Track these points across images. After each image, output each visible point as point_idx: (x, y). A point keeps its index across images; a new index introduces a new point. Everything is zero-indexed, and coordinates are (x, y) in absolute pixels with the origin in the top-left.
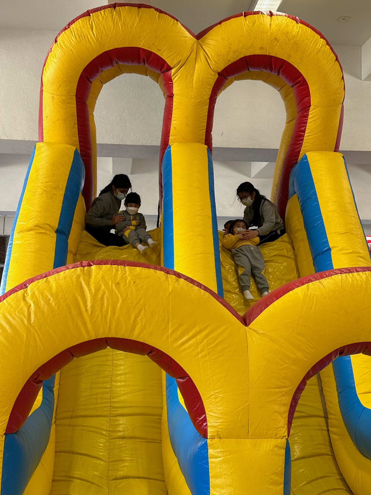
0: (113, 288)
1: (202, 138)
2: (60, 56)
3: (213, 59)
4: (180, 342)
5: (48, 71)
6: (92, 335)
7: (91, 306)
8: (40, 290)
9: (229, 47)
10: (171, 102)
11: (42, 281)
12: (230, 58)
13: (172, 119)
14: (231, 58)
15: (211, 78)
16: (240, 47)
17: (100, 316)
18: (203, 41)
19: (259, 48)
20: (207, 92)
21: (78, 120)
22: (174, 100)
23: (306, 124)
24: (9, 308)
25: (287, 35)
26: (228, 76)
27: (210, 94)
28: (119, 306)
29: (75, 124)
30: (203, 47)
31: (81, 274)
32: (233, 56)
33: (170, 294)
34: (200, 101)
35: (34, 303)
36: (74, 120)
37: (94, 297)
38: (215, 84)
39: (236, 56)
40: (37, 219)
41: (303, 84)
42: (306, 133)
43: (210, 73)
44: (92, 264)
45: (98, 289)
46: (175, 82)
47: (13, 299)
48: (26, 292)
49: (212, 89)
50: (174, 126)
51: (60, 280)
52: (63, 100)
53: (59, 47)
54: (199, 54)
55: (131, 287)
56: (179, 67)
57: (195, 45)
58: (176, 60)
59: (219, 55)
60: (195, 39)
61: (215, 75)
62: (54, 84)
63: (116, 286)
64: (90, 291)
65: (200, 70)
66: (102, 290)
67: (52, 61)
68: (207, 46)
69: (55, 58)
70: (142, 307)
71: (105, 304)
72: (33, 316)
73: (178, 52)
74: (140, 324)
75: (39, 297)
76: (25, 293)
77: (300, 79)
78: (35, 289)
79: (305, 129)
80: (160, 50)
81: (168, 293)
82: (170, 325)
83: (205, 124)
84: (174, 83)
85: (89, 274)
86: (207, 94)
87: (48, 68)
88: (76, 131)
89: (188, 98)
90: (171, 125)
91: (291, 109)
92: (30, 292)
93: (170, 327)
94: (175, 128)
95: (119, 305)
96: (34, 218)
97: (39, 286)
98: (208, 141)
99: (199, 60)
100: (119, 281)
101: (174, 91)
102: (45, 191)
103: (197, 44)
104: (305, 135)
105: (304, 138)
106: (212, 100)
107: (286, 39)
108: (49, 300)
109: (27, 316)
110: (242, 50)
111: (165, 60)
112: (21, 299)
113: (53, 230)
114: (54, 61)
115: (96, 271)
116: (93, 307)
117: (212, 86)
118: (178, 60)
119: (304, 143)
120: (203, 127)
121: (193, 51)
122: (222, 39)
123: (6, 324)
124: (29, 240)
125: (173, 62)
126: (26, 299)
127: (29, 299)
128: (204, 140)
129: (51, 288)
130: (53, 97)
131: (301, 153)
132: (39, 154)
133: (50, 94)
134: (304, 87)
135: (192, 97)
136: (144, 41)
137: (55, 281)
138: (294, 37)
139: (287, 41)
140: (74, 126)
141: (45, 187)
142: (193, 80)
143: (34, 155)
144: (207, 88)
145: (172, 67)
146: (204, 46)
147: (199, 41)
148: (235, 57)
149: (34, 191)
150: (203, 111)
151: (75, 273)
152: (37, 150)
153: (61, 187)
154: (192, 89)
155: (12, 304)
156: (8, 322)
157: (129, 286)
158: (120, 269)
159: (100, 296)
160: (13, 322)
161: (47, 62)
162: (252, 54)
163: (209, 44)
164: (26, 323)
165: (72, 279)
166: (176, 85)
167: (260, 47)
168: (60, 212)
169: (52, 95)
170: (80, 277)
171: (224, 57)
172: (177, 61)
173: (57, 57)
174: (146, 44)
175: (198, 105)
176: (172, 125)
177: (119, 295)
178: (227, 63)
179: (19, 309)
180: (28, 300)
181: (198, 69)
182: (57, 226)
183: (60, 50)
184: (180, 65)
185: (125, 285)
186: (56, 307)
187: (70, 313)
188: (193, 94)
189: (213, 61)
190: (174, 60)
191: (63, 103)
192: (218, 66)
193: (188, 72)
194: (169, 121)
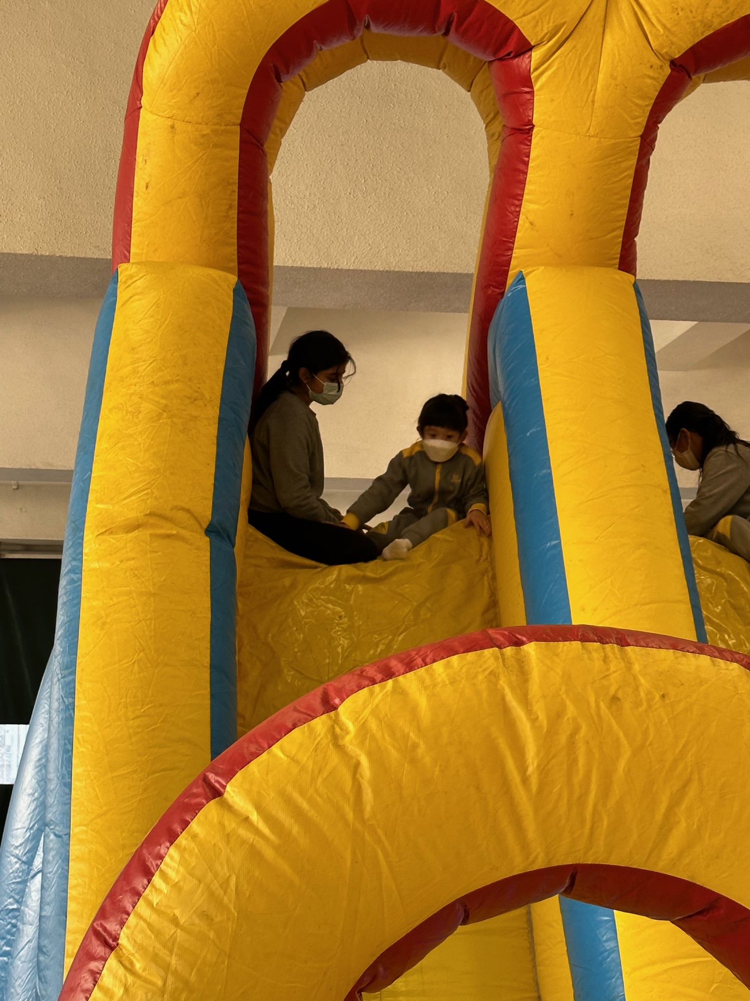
0: (602, 713)
1: (613, 252)
2: (203, 5)
3: (659, 21)
5: (162, 49)
6: (536, 858)
7: (539, 766)
8: (381, 716)
10: (522, 146)
11: (383, 688)
12: (710, 18)
13: (526, 197)
14: (713, 17)
15: (649, 77)
17: (565, 800)
20: (637, 117)
21: (240, 197)
22: (535, 140)
24: (295, 770)
26: (697, 70)
27: (644, 124)
28: (624, 769)
29: (231, 207)
31: (500, 670)
32: (719, 11)
34: (615, 143)
35: (369, 755)
36: (231, 195)
37: (547, 738)
38: (660, 92)
39: (729, 12)
40: (152, 493)
43: (649, 62)
44: (524, 639)
45: (556, 716)
46: (540, 89)
47: (301, 745)
48: (337, 721)
49: (650, 108)
50: (531, 218)
51: (438, 689)
52: (203, 136)
54: (617, 5)
55: (656, 710)
56: (557, 42)
58: (549, 23)
59: (679, 9)
61: (662, 66)
62: (180, 90)
63: (609, 708)
64: (534, 720)
65: (619, 51)
66: (568, 719)
67: (178, 21)
69: (188, 12)
70: (691, 773)
71: (581, 761)
72: (368, 795)
74: (683, 824)
75: (383, 737)
76: (336, 726)
78: (367, 712)
83: (625, 211)
84: (537, 90)
85: (522, 670)
86: (638, 123)
87: (162, 41)
88: (232, 228)
89: (579, 134)
90: (519, 215)
92: (353, 723)
94: (531, 223)
95: (622, 765)
96: (143, 491)
97: (377, 706)
98: (627, 262)
99: (616, 23)
100: (617, 691)
101: (535, 116)
102: (165, 408)
106: (648, 141)
108: (415, 746)
109: (352, 799)
111: (516, 22)
112: (328, 744)
113: (200, 525)
114: (185, 21)
115: (542, 662)
116: (544, 770)
117: (652, 99)
118: (554, 22)
120: (618, 221)
123: (293, 821)
124: (133, 559)
125: (538, 28)
126: (341, 743)
127: (351, 743)
128: (618, 260)
129: (414, 711)
130: (173, 127)
132: (131, 297)
133: (163, 119)
135: (592, 133)
137: (423, 692)
141: (163, 397)
142: (595, 81)
143: (115, 302)
144: (637, 105)
145: (532, 44)
148: (724, 15)
149: (130, 409)
150: (622, 172)
151: (481, 666)
152: (123, 287)
153: (208, 397)
154: (593, 109)
155: (303, 758)
156: (298, 813)
157: (650, 706)
158: (611, 655)
159: (563, 738)
160: (312, 813)
161: (159, 24)
164: (350, 816)
165: (474, 684)
166: (542, 97)
168: (213, 471)
169: (169, 122)
170: (498, 679)
171: (694, 12)
172: (551, 24)
173: (193, 9)
175: (607, 157)
176: (522, 217)
177: (621, 735)
178: (700, 31)
179: (325, 774)
180: (350, 747)
181: (612, 51)
182: (208, 513)
184: (559, 38)
185: (637, 705)
186: (437, 769)
187: (478, 788)
188: (594, 123)
189: (659, 27)
190: (542, 23)
191: (201, 144)
192: (674, 39)
193: (583, 59)
194: (513, 205)
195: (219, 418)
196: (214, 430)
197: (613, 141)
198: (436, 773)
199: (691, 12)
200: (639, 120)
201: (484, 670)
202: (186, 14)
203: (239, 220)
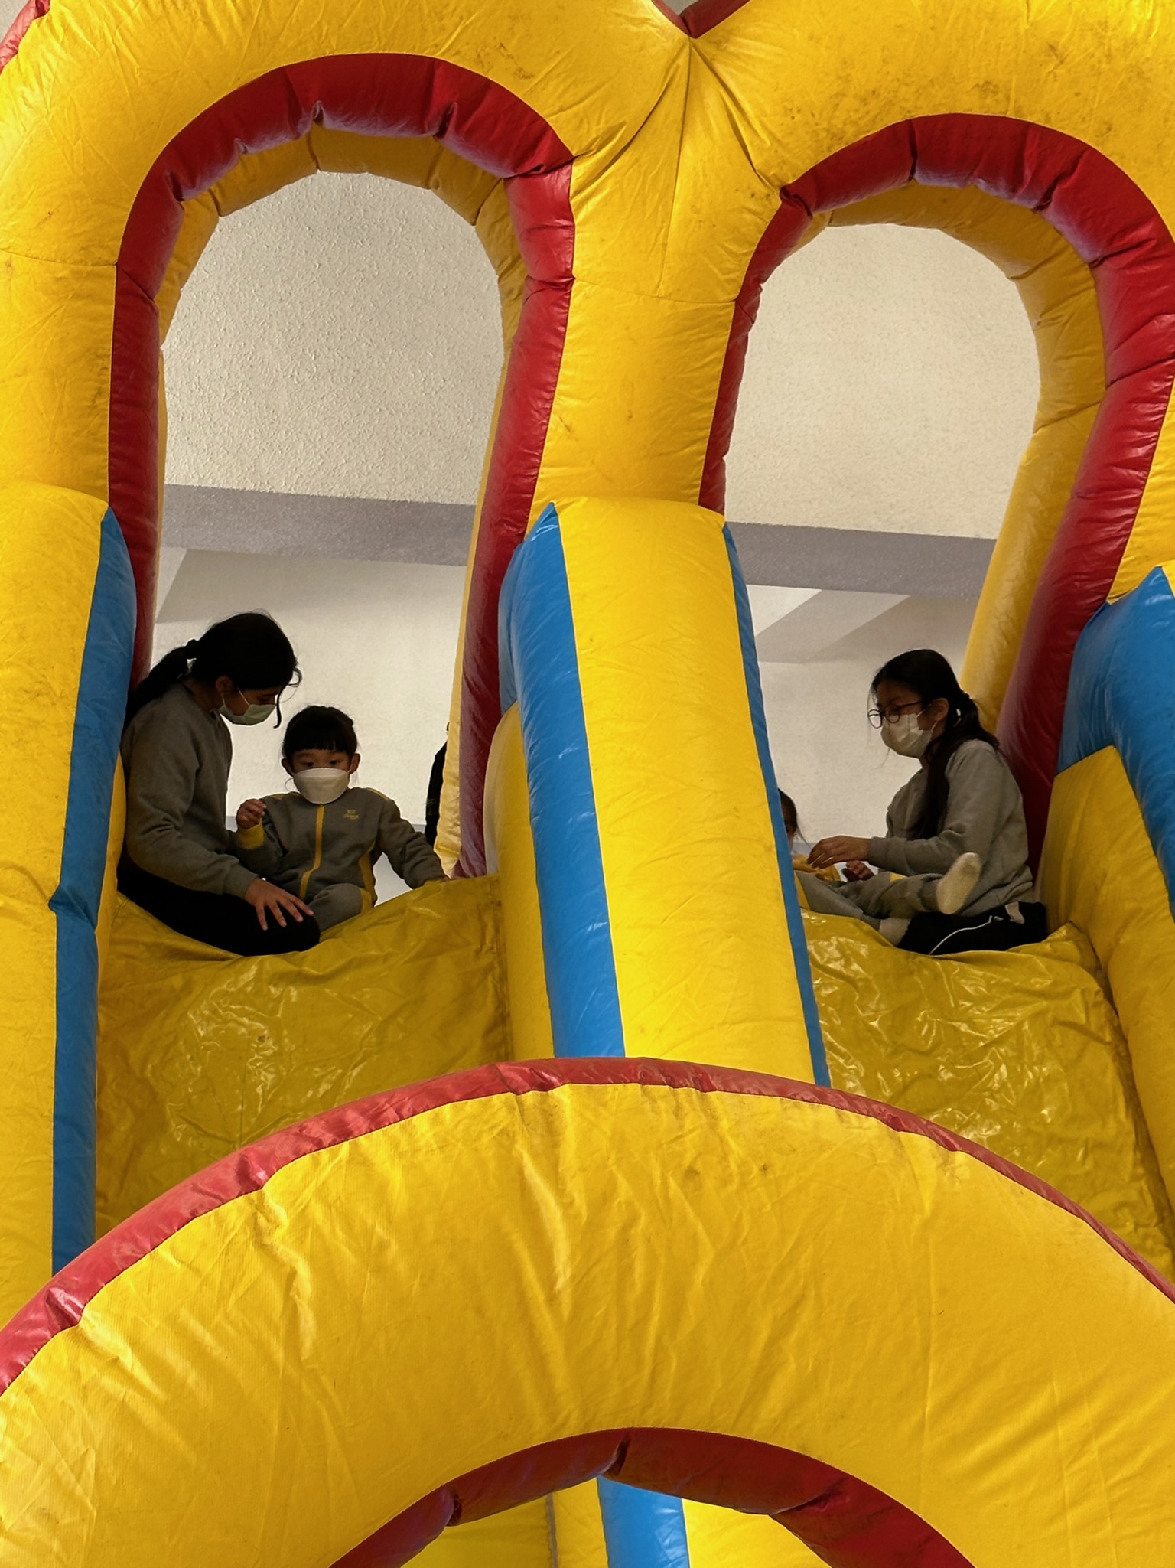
0: (671, 1194)
1: (691, 476)
2: (61, 77)
3: (764, 127)
4: (978, 1451)
6: (567, 1418)
7: (573, 1277)
8: (331, 1199)
9: (839, 78)
10: (556, 309)
11: (334, 1155)
12: (840, 126)
13: (560, 387)
14: (845, 124)
15: (749, 211)
16: (890, 78)
17: (613, 1329)
18: (718, 44)
19: (977, 85)
20: (730, 272)
21: (114, 378)
22: (575, 300)
23: (1155, 434)
24: (193, 1284)
25: (1102, 37)
26: (819, 205)
27: (742, 280)
28: (703, 1281)
29: (100, 393)
30: (721, 69)
31: (517, 1127)
32: (854, 116)
33: (926, 1225)
34: (697, 310)
35: (311, 1259)
36: (100, 374)
37: (587, 1235)
38: (765, 234)
39: (867, 119)
41: (1157, 254)
42: (1151, 473)
43: (749, 188)
44: (554, 1079)
45: (602, 1199)
46: (585, 222)
47: (204, 1245)
48: (260, 1207)
49: (750, 258)
50: (568, 420)
51: (420, 1156)
52: (58, 280)
53: (57, 38)
54: (702, 99)
55: (754, 1189)
56: (609, 153)
57: (682, 61)
58: (598, 123)
59: (795, 110)
60: (679, 34)
61: (768, 195)
62: (21, 207)
63: (682, 1187)
64: (567, 1206)
65: (704, 169)
66: (620, 1203)
67: (20, 100)
68: (737, 68)
69: (36, 86)
70: (805, 1287)
71: (639, 1268)
72: (308, 1321)
73: (607, 86)
74: (792, 1366)
75: (333, 1231)
76: (259, 1214)
77: (1144, 232)
78: (308, 1193)
79: (1151, 454)
80: (527, 77)
81: (917, 1219)
82: (931, 1373)
83: (710, 414)
84: (580, 224)
85: (550, 1128)
86: (733, 280)
88: (101, 425)
89: (642, 293)
90: (549, 414)
91: (1073, 361)
92: (287, 1210)
93: (930, 1385)
94: (568, 428)
95: (701, 1273)
97: (324, 1183)
98: (714, 493)
99: (699, 128)
100: (694, 1160)
101: (576, 263)
103: (690, 54)
104: (1151, 481)
105: (1145, 494)
106: (745, 308)
107: (1098, 54)
108: (382, 1246)
109: (282, 1331)
110: (896, 91)
111: (548, 120)
112: (246, 1242)
114: (31, 101)
115: (581, 1115)
116: (581, 1283)
117: (753, 244)
118: (607, 122)
119: (1144, 515)
120: (700, 429)
121: (674, 85)
122: (811, 38)
123: (188, 1364)
125: (583, 131)
126: (267, 1240)
127: (283, 1241)
128: (699, 489)
129: (382, 1190)
130: (9, 265)
131: (1123, 561)
134: (1156, 267)
135: (663, 293)
136: (459, 30)
137: (396, 1160)
138: (1130, 44)
139: (1100, 62)
140: (94, 401)
142: (668, 214)
144: (730, 252)
145: (574, 153)
146: (726, 64)
147: (700, 42)
148: (862, 123)
150: (706, 355)
151: (486, 1122)
153: (58, 693)
154: (664, 255)
155: (207, 1266)
156: (197, 1352)
157: (744, 1184)
158: (686, 1105)
159: (612, 1233)
160: (218, 1352)
162: (944, 111)
163: (749, 56)
164: (279, 1355)
165: (476, 1150)
166: (587, 235)
167: (981, 83)
168: (64, 805)
169: (4, 257)
170: (513, 1141)
171: (817, 116)
172: (601, 126)
173: (45, 81)
174: (468, 44)
175: (683, 331)
176: (553, 417)
177: (700, 1227)
178: (825, 145)
179: (241, 1290)
180: (281, 1248)
181: (695, 168)
183: (63, 54)
184: (614, 146)
185: (725, 1182)
186: (417, 1282)
187: (479, 1311)
188: (665, 278)
189: (764, 136)
190: (589, 123)
191: (54, 293)
192: (787, 156)
193: (649, 181)
194: (541, 398)
195: (75, 725)
196: (66, 743)
197: (693, 307)
198: (416, 1287)
199: (813, 115)
200: (732, 276)
201: (492, 1128)
202: (32, 88)
203: (112, 414)
